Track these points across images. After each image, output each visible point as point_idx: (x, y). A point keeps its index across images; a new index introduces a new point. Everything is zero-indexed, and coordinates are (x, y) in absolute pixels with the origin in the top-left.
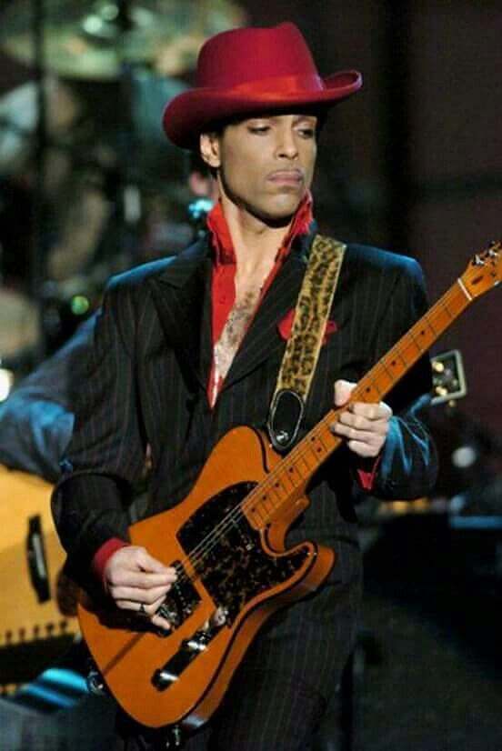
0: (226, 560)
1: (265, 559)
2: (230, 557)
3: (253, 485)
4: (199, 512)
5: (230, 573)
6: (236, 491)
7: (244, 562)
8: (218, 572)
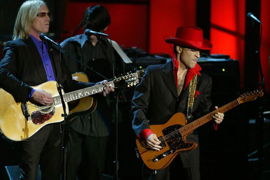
0: (174, 140)
1: (183, 142)
2: (175, 139)
3: (182, 126)
4: (168, 127)
5: (174, 143)
6: (178, 126)
7: (178, 141)
8: (171, 142)
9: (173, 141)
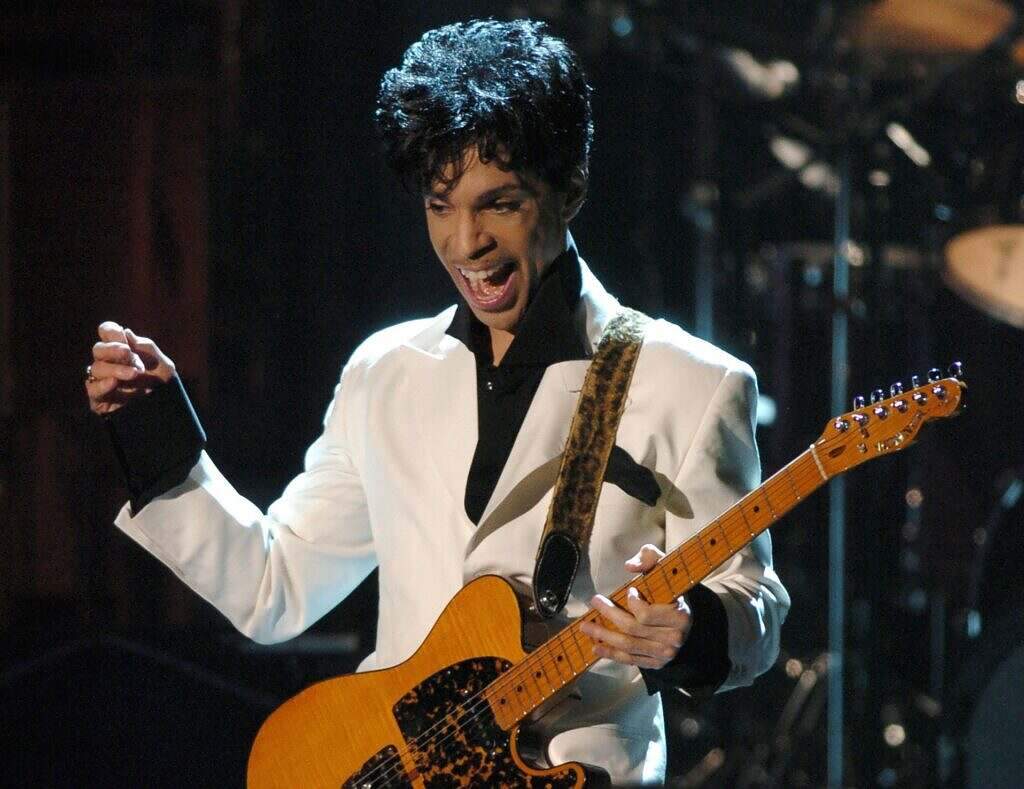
3: (501, 662)
5: (465, 781)
6: (480, 668)
9: (458, 770)
